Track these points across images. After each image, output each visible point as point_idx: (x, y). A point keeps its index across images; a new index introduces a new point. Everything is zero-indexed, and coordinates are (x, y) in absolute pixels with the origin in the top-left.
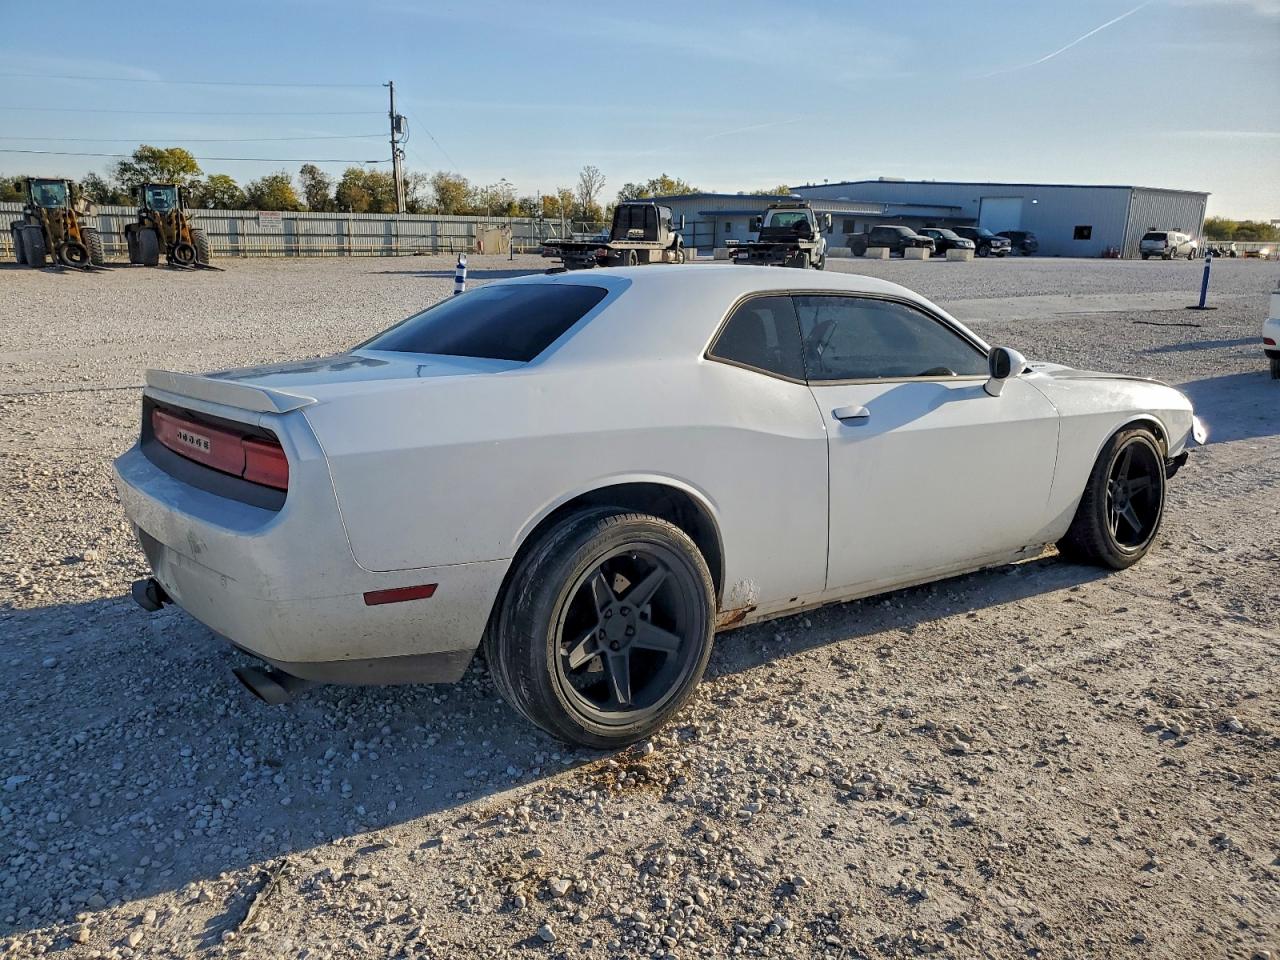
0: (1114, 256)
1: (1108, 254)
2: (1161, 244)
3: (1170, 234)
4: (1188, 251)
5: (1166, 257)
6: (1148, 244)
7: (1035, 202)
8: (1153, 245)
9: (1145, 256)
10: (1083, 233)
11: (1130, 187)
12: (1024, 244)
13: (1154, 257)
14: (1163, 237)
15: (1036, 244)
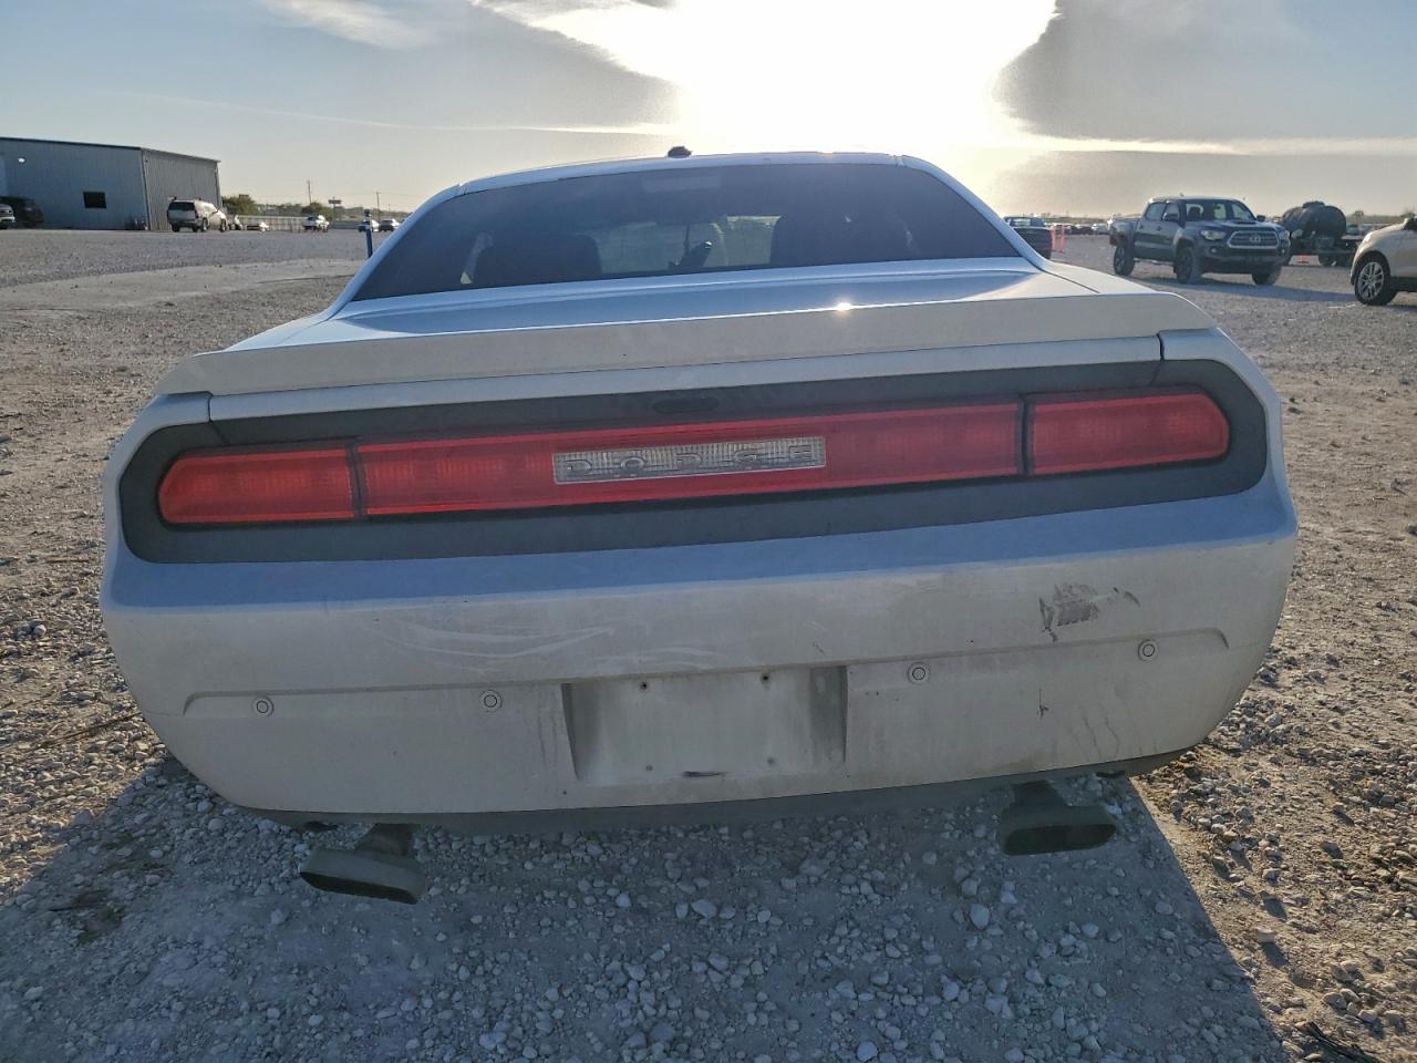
0: (140, 228)
1: (132, 226)
2: (190, 215)
3: (196, 203)
4: (218, 222)
5: (195, 228)
6: (176, 214)
7: (22, 160)
8: (181, 217)
9: (176, 228)
10: (95, 200)
11: (138, 149)
12: (24, 212)
13: (186, 229)
14: (191, 207)
15: (39, 211)
